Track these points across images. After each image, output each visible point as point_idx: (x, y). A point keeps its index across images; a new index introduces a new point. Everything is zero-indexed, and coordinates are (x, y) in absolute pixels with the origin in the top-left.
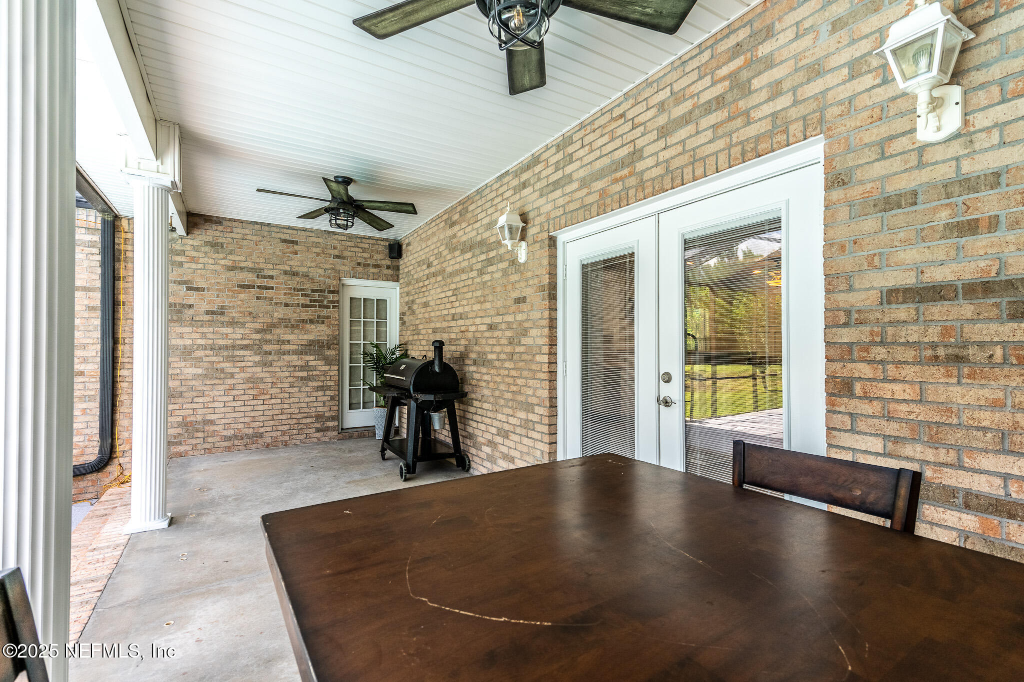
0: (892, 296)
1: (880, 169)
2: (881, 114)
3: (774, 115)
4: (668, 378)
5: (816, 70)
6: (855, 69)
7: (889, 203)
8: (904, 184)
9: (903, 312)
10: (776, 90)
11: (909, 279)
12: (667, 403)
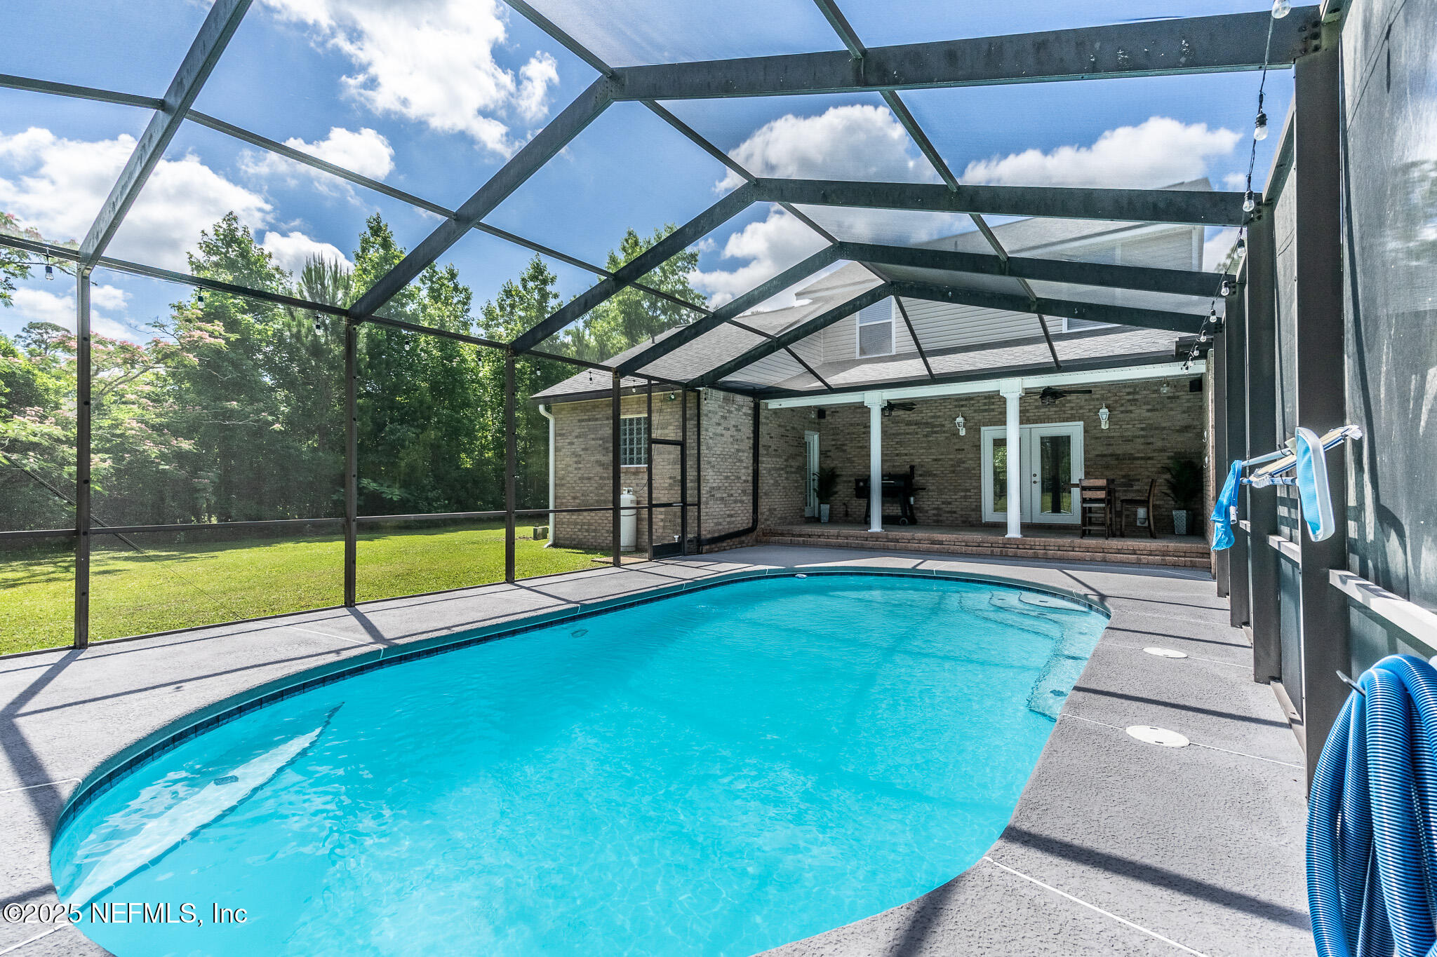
0: (1097, 456)
1: (1095, 431)
2: (1095, 421)
3: (1072, 414)
4: (1035, 475)
5: (1081, 408)
6: (1090, 410)
7: (1097, 438)
8: (1098, 435)
9: (1099, 458)
10: (1072, 408)
11: (1100, 453)
12: (1035, 482)
